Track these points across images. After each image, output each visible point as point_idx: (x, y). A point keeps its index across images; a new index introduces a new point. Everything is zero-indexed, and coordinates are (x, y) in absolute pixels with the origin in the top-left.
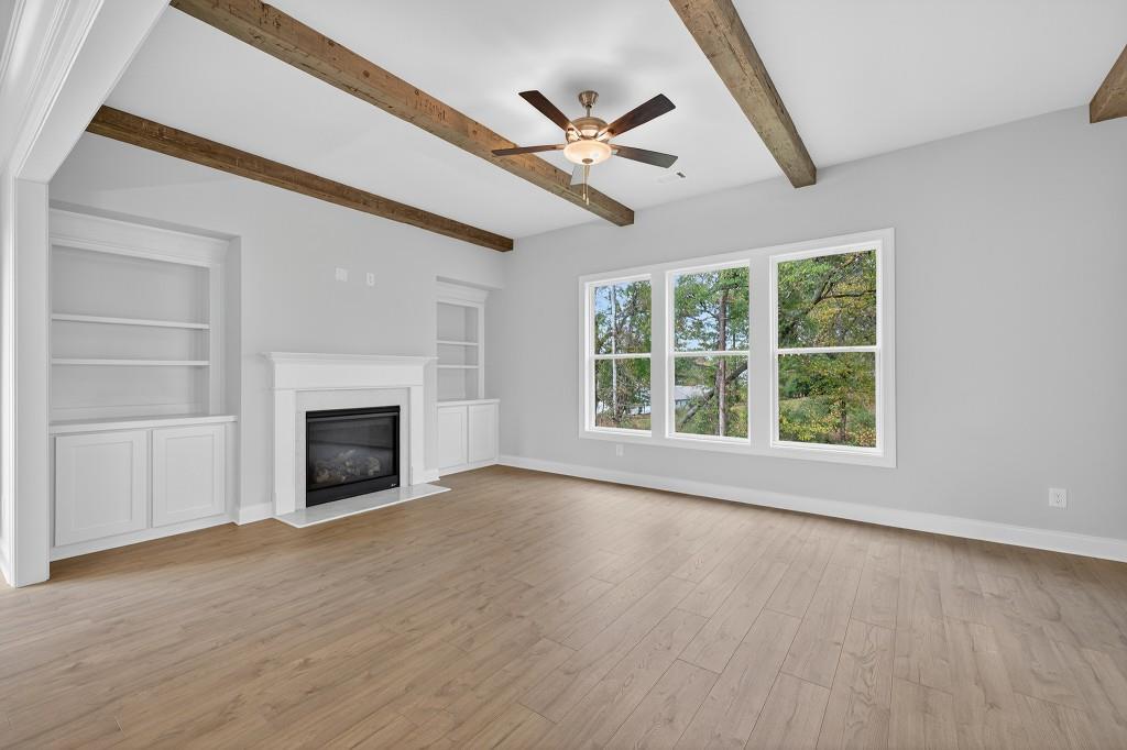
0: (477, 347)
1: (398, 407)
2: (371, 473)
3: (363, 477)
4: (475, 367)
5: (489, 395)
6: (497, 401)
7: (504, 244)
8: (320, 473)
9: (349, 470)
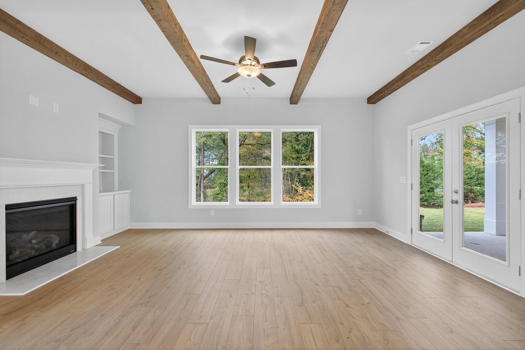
0: (113, 159)
1: (76, 198)
2: (54, 246)
3: (49, 250)
4: (113, 171)
5: (122, 188)
6: (130, 191)
7: (136, 99)
8: (14, 252)
9: (36, 246)
